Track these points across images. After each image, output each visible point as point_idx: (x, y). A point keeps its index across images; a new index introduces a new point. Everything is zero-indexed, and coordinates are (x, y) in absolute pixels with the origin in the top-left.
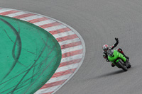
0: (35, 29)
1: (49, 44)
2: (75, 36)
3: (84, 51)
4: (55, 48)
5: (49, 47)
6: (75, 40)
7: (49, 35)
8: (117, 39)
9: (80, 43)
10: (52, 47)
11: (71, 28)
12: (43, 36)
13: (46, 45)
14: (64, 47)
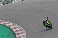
0: (5, 27)
1: (11, 33)
2: (22, 30)
3: (26, 36)
4: (14, 35)
5: (11, 34)
6: (22, 31)
7: (11, 29)
8: (48, 17)
9: (24, 33)
10: (12, 34)
11: (20, 26)
12: (9, 30)
13: (10, 33)
14: (18, 34)
